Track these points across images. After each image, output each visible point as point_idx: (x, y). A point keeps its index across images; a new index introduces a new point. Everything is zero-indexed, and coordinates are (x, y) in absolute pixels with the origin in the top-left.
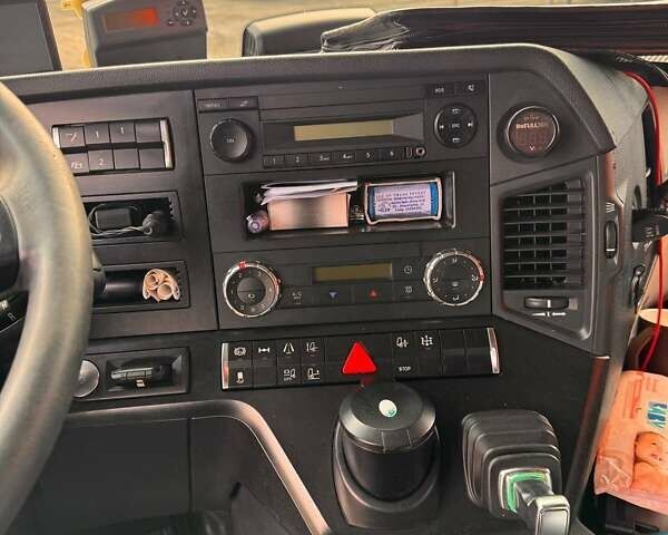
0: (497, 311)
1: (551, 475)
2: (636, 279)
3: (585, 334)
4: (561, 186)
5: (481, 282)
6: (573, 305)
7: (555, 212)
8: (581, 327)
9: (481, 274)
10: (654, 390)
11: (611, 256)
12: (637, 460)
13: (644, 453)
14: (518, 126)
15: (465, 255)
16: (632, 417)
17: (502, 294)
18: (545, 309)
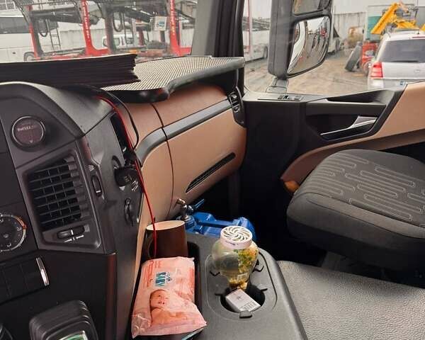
0: (41, 246)
1: (87, 333)
2: (127, 207)
3: (98, 245)
4: (62, 161)
5: (25, 231)
6: (87, 229)
7: (64, 177)
8: (94, 241)
9: (23, 225)
10: (159, 267)
11: (99, 195)
12: (152, 309)
13: (155, 304)
14: (19, 129)
15: (9, 216)
16: (148, 286)
17: (42, 235)
18: (70, 236)
